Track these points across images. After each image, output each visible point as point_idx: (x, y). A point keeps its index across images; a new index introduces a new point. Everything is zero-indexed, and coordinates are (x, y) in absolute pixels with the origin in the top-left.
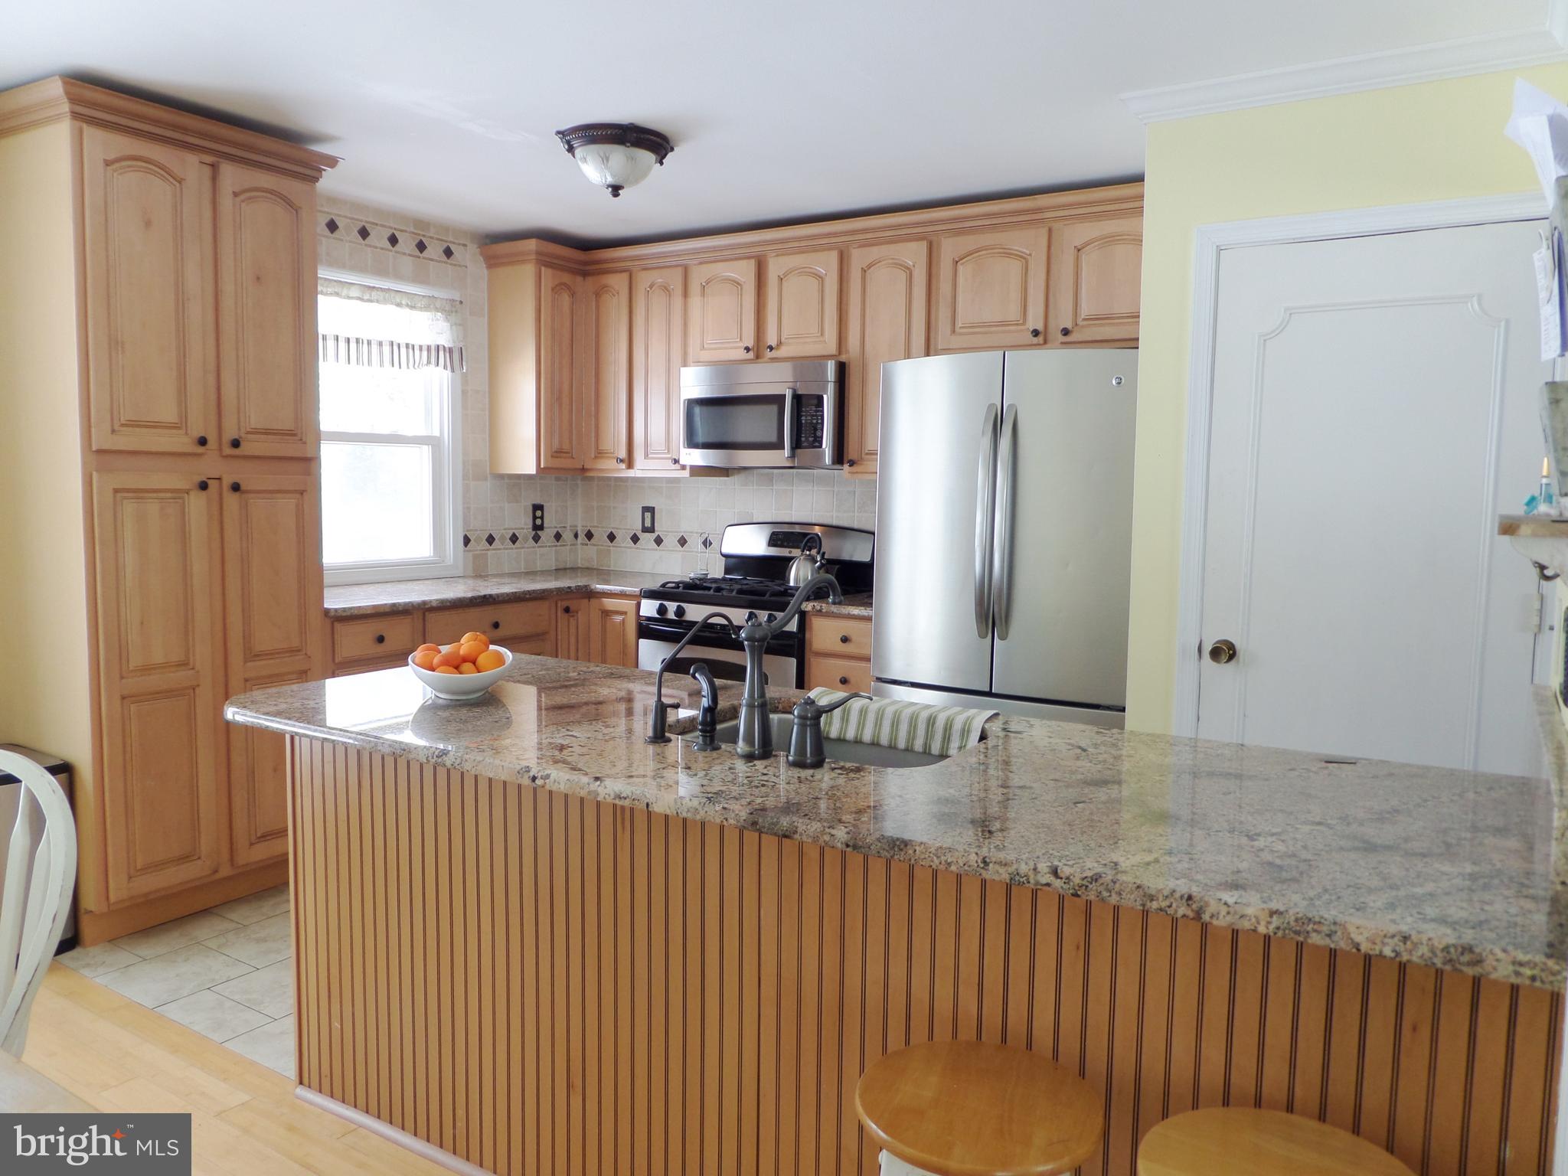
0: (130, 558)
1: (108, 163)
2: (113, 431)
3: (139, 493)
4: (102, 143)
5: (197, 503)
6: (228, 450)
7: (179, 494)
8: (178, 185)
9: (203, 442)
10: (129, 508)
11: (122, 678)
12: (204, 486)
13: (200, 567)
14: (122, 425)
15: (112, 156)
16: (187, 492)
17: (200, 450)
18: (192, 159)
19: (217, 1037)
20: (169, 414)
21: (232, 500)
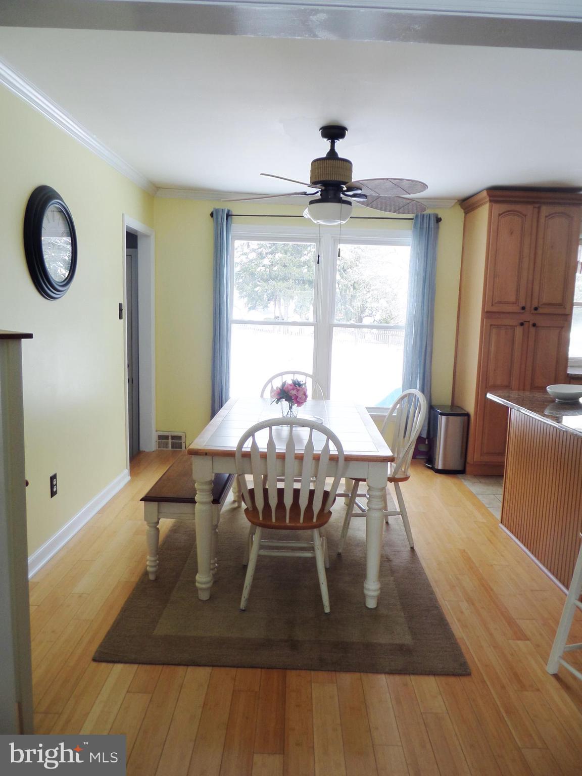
0: (493, 349)
1: (499, 215)
2: (492, 305)
3: (499, 327)
4: (499, 208)
5: (519, 331)
6: (533, 312)
7: (513, 327)
8: (524, 217)
9: (523, 308)
10: (494, 331)
11: (486, 388)
12: (522, 324)
13: (517, 354)
14: (495, 303)
15: (501, 212)
16: (516, 326)
17: (523, 311)
18: (530, 207)
19: (487, 506)
20: (512, 298)
21: (532, 330)
